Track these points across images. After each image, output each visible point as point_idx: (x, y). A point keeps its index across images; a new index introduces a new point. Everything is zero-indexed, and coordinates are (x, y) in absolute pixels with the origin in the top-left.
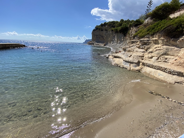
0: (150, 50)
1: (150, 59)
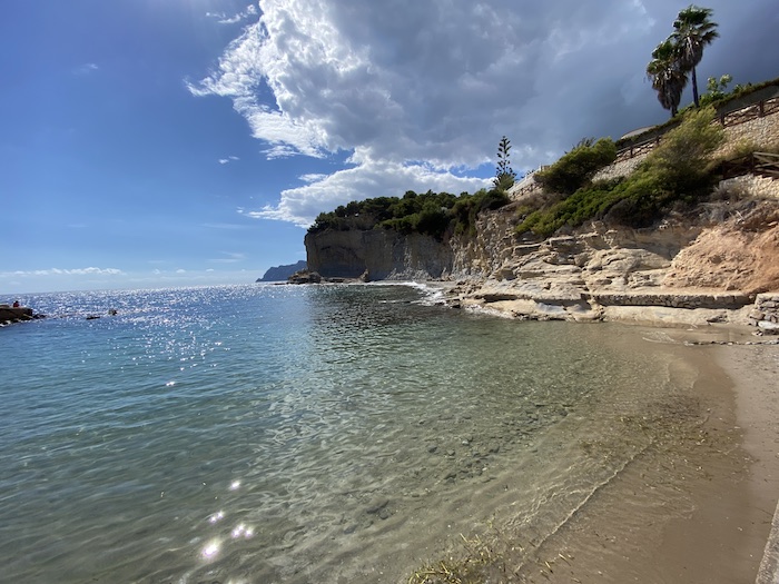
0: (592, 264)
1: (607, 286)
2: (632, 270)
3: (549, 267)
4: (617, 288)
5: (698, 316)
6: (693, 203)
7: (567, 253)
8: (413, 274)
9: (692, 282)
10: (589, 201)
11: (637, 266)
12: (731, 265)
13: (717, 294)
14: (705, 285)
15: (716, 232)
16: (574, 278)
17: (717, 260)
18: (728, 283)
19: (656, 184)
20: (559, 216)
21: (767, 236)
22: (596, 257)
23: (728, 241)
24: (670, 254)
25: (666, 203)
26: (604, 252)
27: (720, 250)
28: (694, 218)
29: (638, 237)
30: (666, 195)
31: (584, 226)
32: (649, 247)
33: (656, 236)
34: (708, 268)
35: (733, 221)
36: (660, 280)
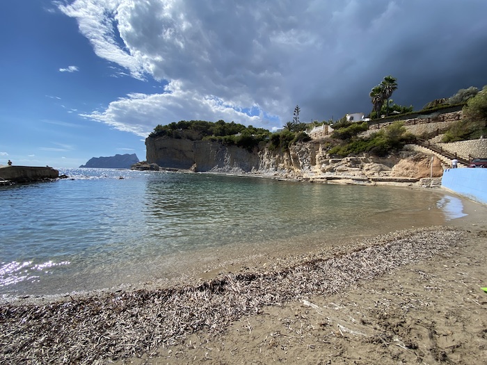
1: (373, 175)
2: (380, 171)
3: (349, 168)
4: (376, 176)
5: (405, 184)
6: (397, 151)
7: (355, 163)
8: (230, 169)
9: (401, 175)
10: (361, 146)
11: (382, 170)
12: (412, 171)
13: (409, 178)
14: (405, 176)
15: (406, 160)
16: (360, 172)
17: (407, 169)
18: (411, 176)
19: (386, 143)
20: (349, 149)
21: (420, 163)
22: (366, 166)
23: (409, 164)
24: (391, 166)
25: (389, 149)
26: (368, 164)
27: (408, 166)
28: (398, 156)
29: (381, 160)
30: (389, 147)
31: (360, 154)
32: (384, 163)
33: (386, 160)
34: (405, 171)
35: (410, 158)
36: (390, 174)
